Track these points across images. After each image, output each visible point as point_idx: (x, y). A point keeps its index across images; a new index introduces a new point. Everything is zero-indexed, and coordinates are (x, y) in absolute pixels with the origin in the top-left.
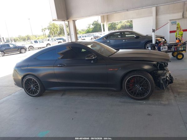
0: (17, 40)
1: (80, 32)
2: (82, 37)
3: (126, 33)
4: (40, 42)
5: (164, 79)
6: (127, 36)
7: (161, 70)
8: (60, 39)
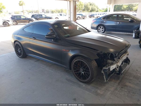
0: (54, 11)
1: (100, 10)
2: (97, 14)
3: (124, 16)
4: (64, 15)
5: (106, 70)
6: (125, 18)
7: (111, 60)
8: (80, 15)
